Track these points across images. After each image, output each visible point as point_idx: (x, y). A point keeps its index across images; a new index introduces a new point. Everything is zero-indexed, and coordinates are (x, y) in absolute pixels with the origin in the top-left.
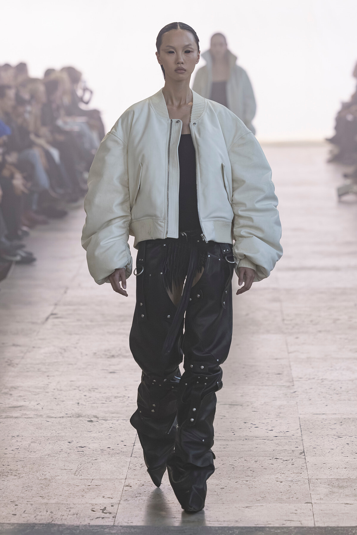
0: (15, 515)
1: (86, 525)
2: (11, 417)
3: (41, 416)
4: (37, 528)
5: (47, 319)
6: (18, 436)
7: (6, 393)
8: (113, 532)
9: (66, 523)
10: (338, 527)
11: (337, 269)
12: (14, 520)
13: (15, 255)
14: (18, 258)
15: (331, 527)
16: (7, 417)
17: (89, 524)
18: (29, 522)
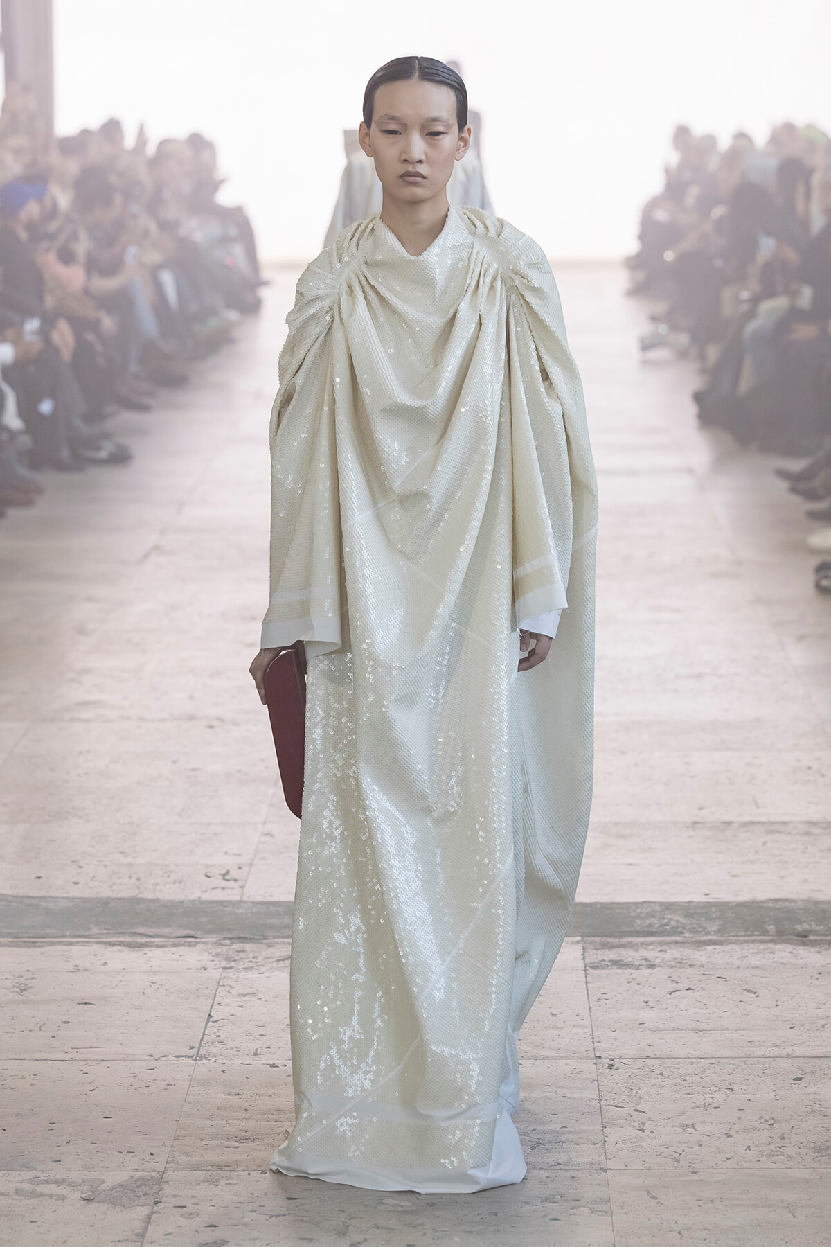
0: (77, 883)
1: (195, 900)
2: (79, 720)
3: (129, 718)
4: (111, 905)
5: (146, 556)
6: (89, 751)
7: (72, 680)
8: (240, 911)
9: (161, 897)
10: (613, 903)
11: (633, 473)
12: (75, 892)
13: (99, 448)
14: (103, 454)
15: (601, 903)
16: (72, 720)
17: (200, 898)
18: (100, 895)
